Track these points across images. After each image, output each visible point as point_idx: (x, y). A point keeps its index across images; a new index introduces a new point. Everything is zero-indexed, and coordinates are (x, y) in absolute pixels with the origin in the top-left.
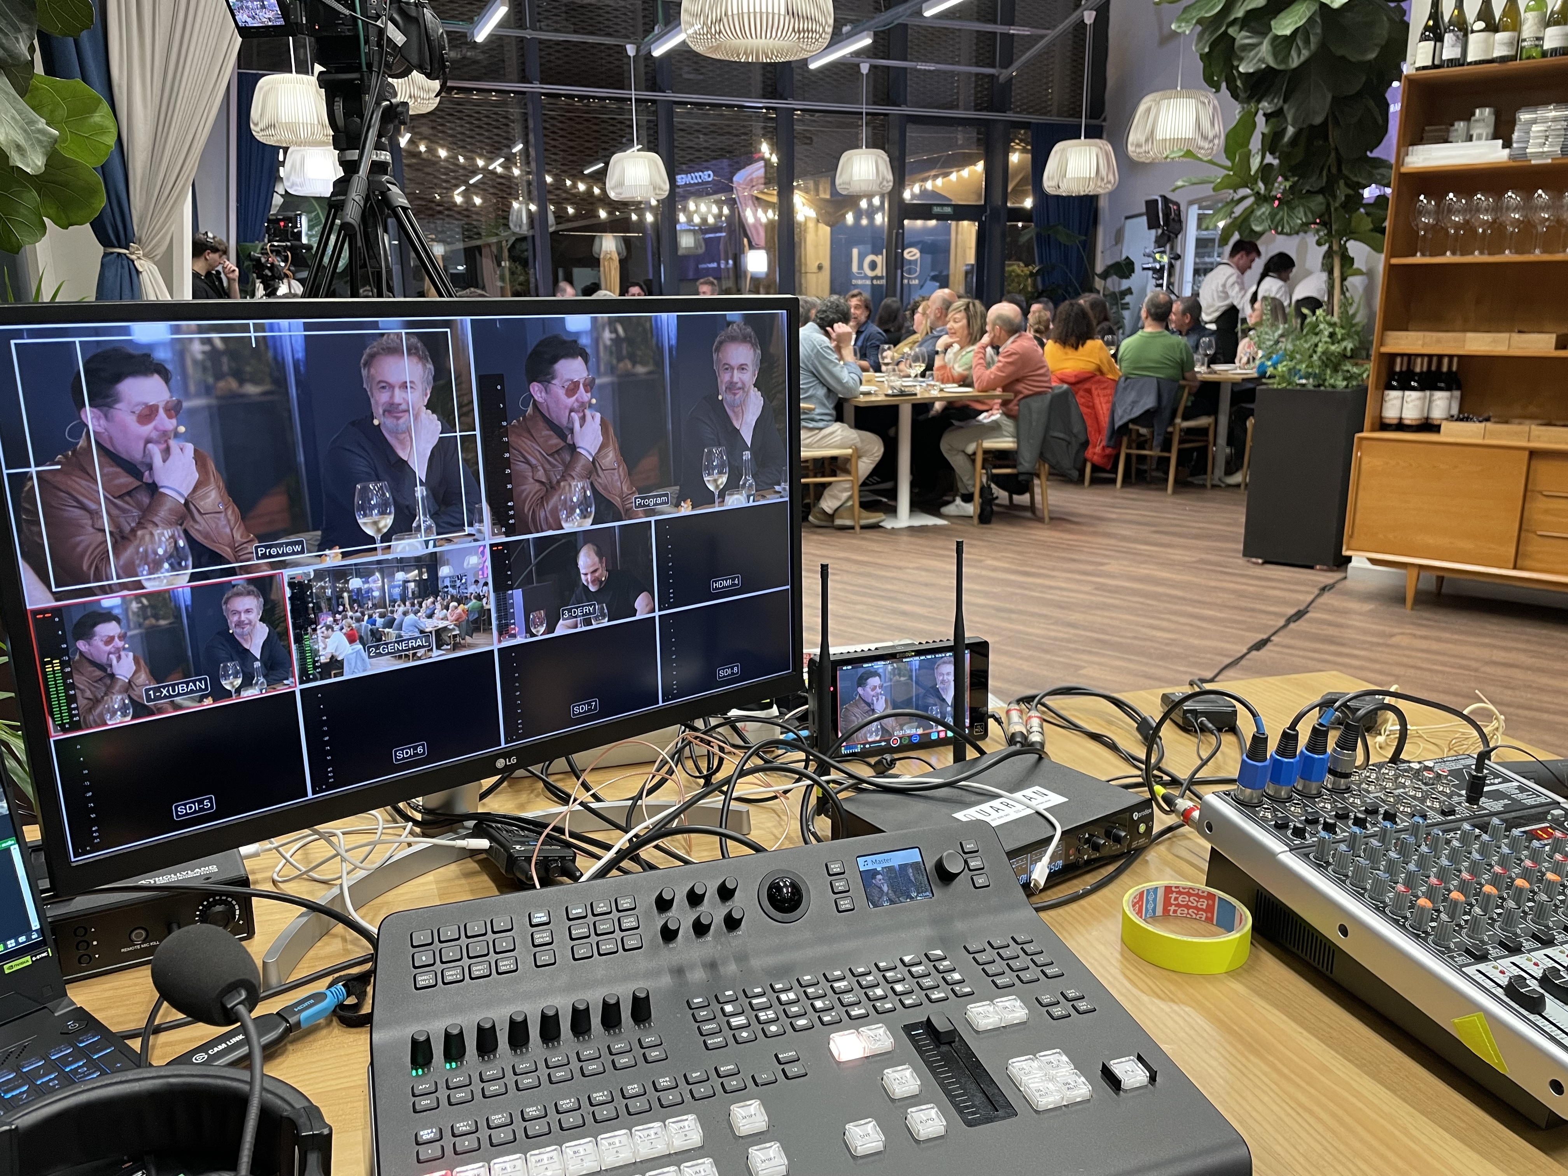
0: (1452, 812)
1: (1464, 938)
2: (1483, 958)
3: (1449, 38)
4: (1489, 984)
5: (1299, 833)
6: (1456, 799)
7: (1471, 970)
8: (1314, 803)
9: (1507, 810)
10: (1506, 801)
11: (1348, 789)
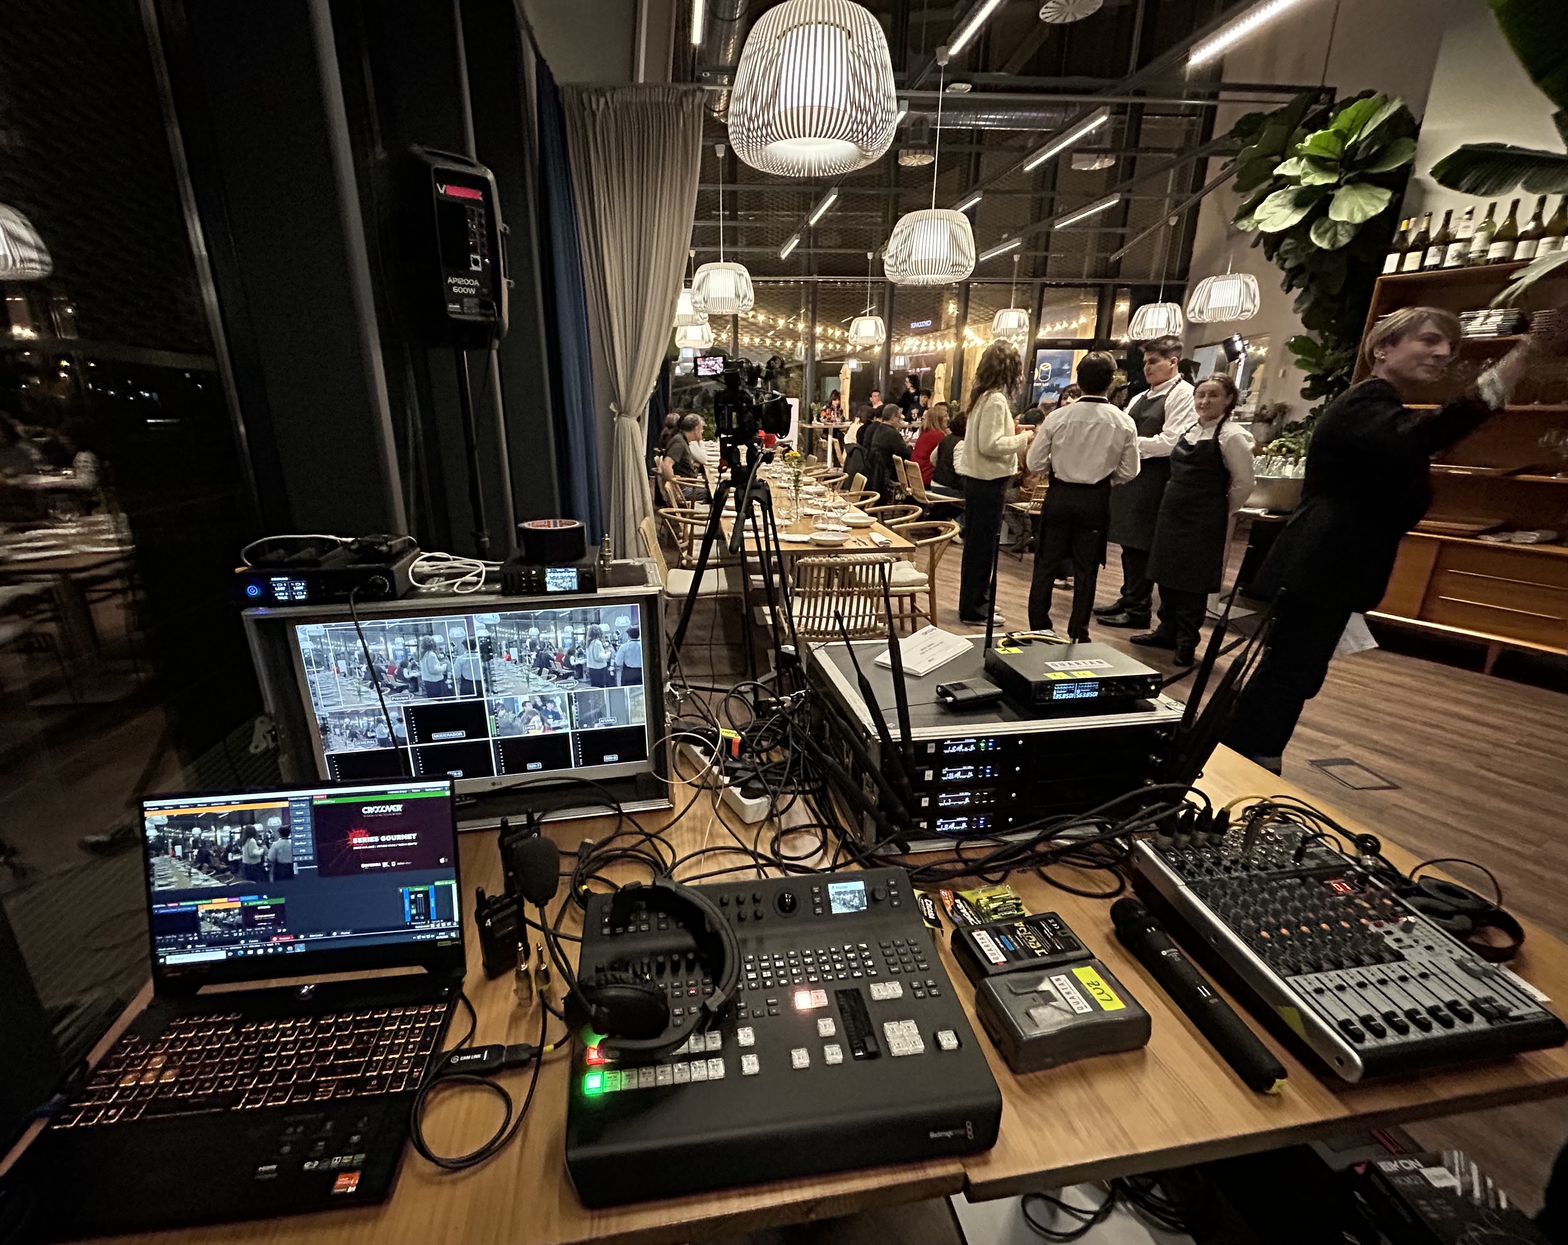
0: (1284, 867)
1: (1287, 956)
2: (1297, 972)
3: (1432, 250)
4: (1301, 990)
5: (1191, 874)
6: (1286, 856)
7: (1290, 979)
8: (1200, 852)
9: (1319, 867)
10: (1318, 861)
11: (1220, 844)
